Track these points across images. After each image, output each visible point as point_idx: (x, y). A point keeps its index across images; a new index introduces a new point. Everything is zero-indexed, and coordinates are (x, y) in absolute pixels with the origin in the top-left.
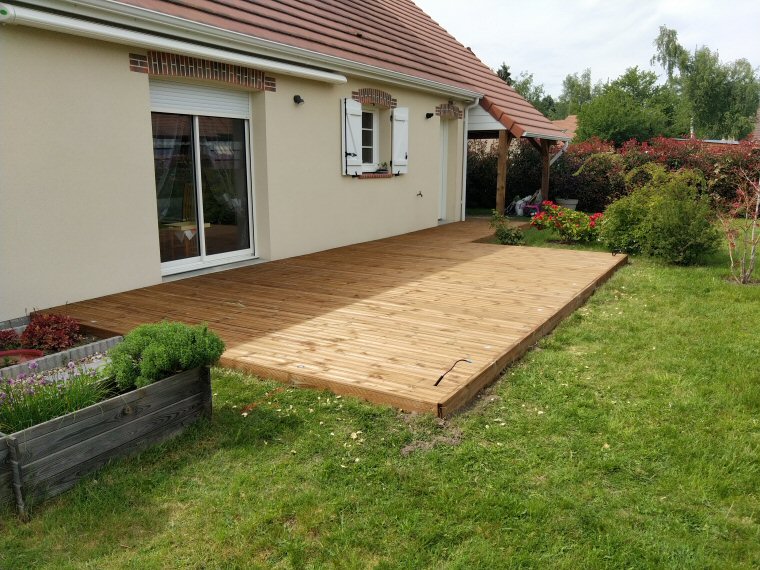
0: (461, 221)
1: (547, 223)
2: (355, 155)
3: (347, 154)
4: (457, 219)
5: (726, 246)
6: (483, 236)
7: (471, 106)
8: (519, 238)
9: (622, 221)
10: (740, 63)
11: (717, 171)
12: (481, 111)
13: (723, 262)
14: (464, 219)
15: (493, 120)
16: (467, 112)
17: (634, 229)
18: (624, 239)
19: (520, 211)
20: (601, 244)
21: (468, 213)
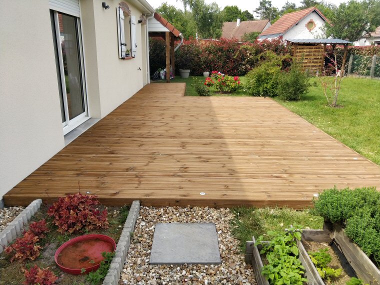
2: (126, 45)
3: (121, 44)
7: (150, 18)
10: (213, 4)
11: (248, 54)
12: (155, 21)
14: (149, 83)
15: (163, 26)
16: (147, 21)
19: (163, 77)
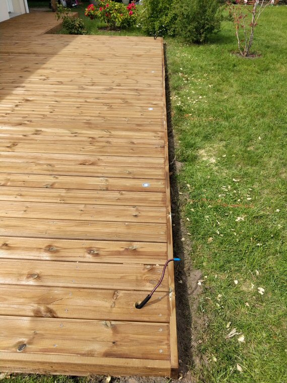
0: (26, 13)
1: (99, 13)
4: (23, 12)
5: (225, 27)
6: (52, 27)
8: (82, 27)
9: (153, 10)
13: (219, 40)
14: (28, 12)
17: (162, 16)
18: (157, 24)
20: (139, 29)
21: (29, 6)
